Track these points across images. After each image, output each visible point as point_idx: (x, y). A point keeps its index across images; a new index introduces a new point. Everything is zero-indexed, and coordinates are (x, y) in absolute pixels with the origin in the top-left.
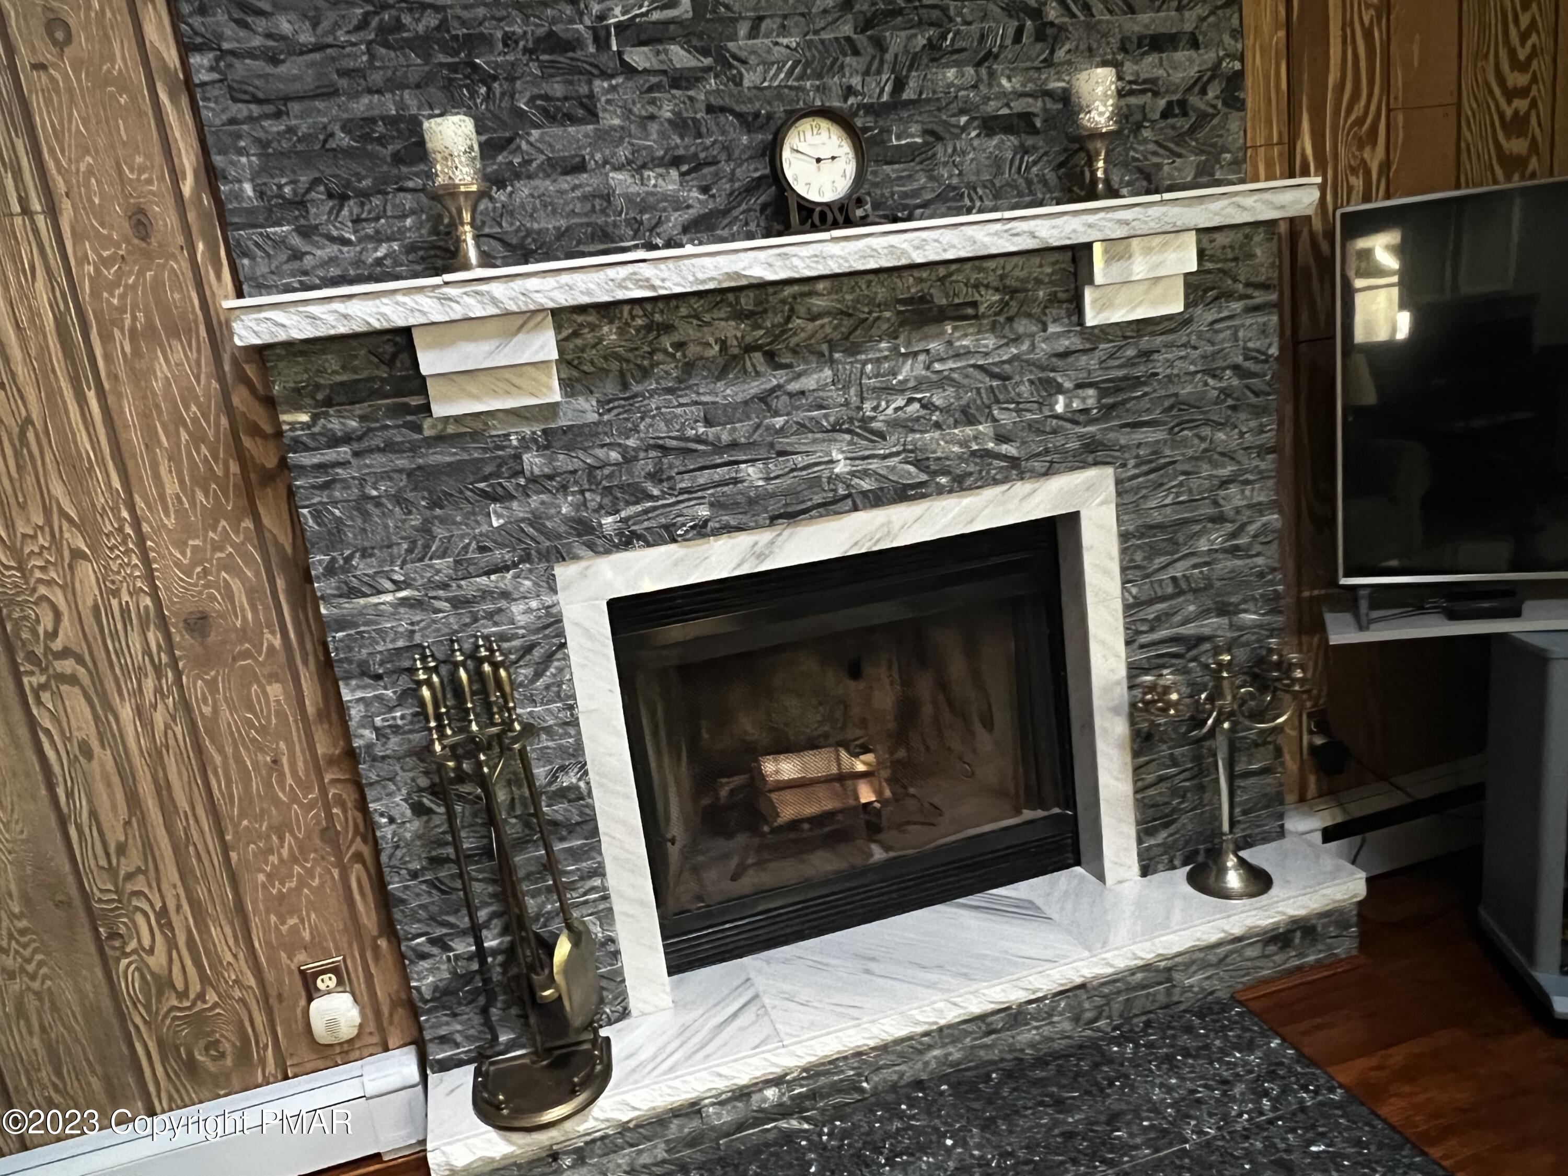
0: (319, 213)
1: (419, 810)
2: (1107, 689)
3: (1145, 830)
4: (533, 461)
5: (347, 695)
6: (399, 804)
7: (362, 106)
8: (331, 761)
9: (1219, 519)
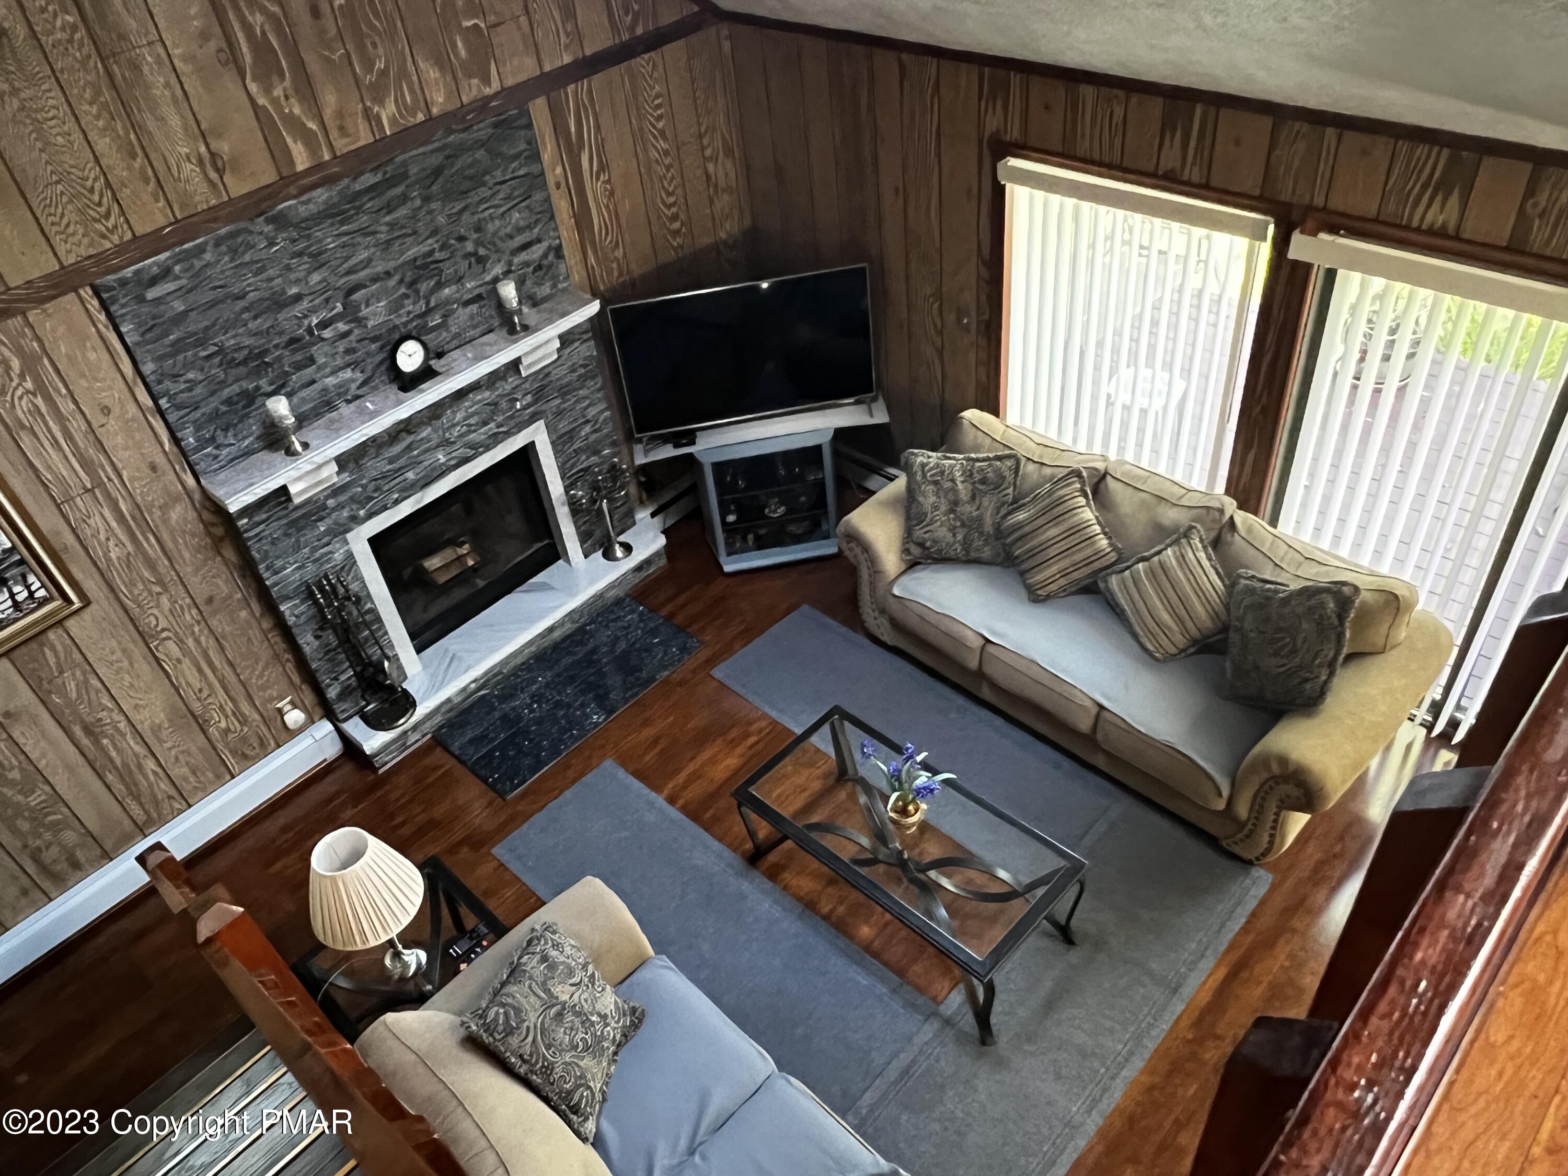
0: (220, 439)
1: (317, 637)
2: (558, 499)
3: (582, 542)
4: (331, 503)
5: (282, 608)
6: (309, 638)
7: (226, 392)
8: (270, 630)
9: (588, 422)
